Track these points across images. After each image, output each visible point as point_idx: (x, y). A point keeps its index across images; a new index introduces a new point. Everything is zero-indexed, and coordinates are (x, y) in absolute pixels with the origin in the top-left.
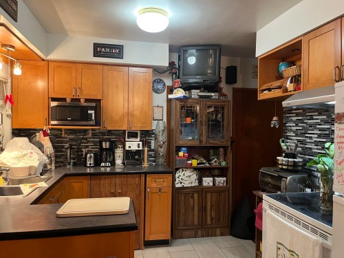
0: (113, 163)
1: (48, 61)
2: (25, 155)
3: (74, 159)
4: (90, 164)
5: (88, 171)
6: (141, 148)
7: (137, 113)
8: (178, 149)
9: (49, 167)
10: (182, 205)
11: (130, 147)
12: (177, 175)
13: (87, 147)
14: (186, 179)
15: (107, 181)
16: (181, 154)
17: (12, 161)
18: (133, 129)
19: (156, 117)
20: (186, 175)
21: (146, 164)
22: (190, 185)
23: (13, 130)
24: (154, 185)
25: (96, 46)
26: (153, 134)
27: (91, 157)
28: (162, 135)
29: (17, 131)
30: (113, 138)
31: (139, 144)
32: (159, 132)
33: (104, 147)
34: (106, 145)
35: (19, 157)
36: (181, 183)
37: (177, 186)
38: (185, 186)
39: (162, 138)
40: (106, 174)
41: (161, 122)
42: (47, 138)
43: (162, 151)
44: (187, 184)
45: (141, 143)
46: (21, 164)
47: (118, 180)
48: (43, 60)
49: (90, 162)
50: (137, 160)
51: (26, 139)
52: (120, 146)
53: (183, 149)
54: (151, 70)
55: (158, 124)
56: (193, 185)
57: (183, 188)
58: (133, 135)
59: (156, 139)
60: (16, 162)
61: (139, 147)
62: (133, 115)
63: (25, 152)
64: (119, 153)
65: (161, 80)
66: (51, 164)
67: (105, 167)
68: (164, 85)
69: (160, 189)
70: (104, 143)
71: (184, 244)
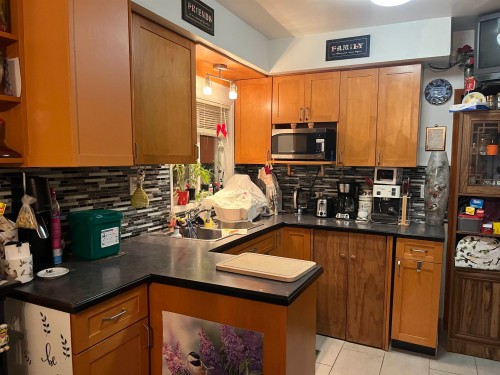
0: (354, 215)
1: (272, 77)
2: (238, 196)
3: (303, 204)
4: (321, 214)
5: (319, 223)
6: (397, 196)
7: (391, 140)
8: (465, 201)
9: (271, 212)
10: (467, 298)
11: (379, 193)
12: (459, 246)
13: (322, 190)
14: (479, 255)
15: (336, 239)
16: (470, 210)
17: (224, 201)
18: (384, 165)
19: (431, 145)
20: (478, 248)
21: (403, 222)
22: (486, 267)
23: (236, 165)
24: (408, 255)
25: (330, 44)
26: (424, 173)
27: (322, 204)
28: (438, 176)
29: (242, 168)
30: (358, 178)
31: (394, 190)
32: (433, 171)
33: (342, 191)
34: (344, 188)
35: (232, 198)
36: (466, 260)
37: (457, 264)
38: (475, 266)
39: (438, 181)
40: (342, 230)
41: (437, 154)
42: (270, 176)
43: (437, 203)
44: (478, 264)
45: (398, 188)
46: (233, 206)
47: (351, 240)
48: (267, 76)
49: (322, 210)
50: (392, 214)
51: (246, 177)
52: (368, 191)
53: (475, 201)
54: (419, 66)
55: (432, 156)
56: (492, 267)
57: (470, 270)
58: (386, 174)
59: (427, 181)
60: (228, 202)
61: (393, 194)
62: (384, 144)
63: (239, 192)
64: (365, 201)
65: (442, 81)
66: (273, 209)
67: (342, 220)
68: (451, 88)
69: (419, 265)
70: (341, 186)
71: (463, 363)
